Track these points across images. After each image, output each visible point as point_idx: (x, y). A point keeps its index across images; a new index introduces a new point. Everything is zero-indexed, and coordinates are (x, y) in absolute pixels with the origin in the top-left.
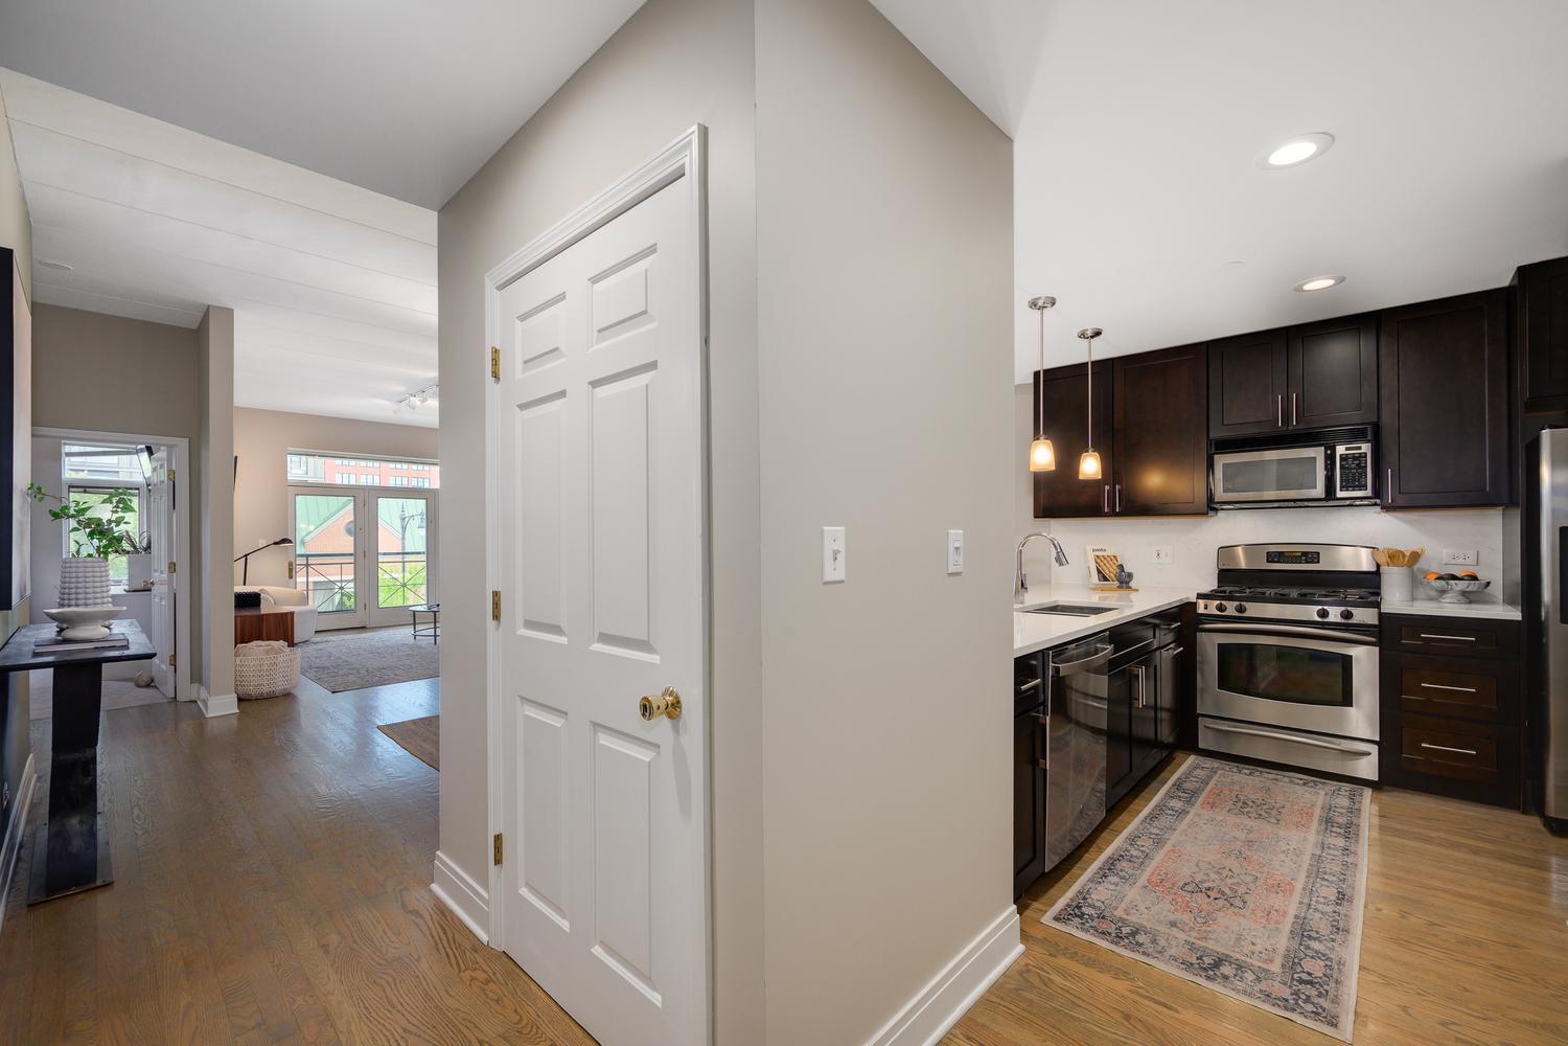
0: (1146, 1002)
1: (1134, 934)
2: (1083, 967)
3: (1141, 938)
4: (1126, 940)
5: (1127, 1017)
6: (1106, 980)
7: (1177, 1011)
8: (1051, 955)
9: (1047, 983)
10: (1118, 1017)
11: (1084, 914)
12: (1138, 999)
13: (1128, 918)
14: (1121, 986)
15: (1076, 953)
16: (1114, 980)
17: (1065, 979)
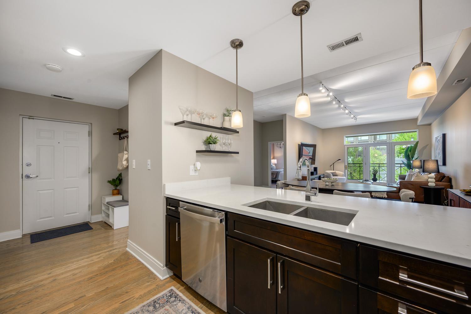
0: (128, 298)
1: (155, 307)
2: (149, 290)
3: (151, 308)
4: (153, 303)
5: (127, 292)
6: (142, 293)
7: (120, 303)
8: (158, 285)
9: (148, 282)
10: (129, 291)
11: (171, 297)
12: (130, 297)
13: (163, 309)
14: (137, 295)
15: (155, 290)
16: (140, 294)
17: (147, 285)
